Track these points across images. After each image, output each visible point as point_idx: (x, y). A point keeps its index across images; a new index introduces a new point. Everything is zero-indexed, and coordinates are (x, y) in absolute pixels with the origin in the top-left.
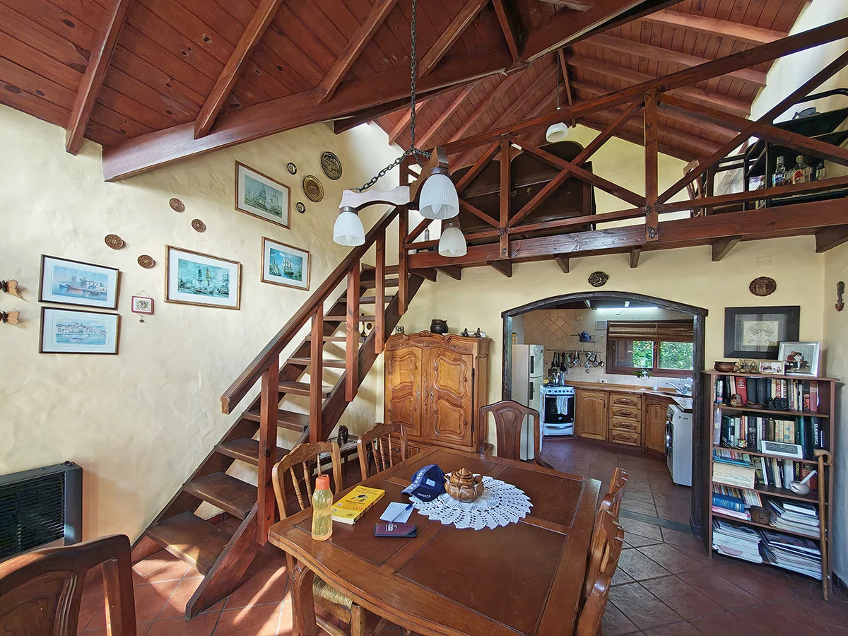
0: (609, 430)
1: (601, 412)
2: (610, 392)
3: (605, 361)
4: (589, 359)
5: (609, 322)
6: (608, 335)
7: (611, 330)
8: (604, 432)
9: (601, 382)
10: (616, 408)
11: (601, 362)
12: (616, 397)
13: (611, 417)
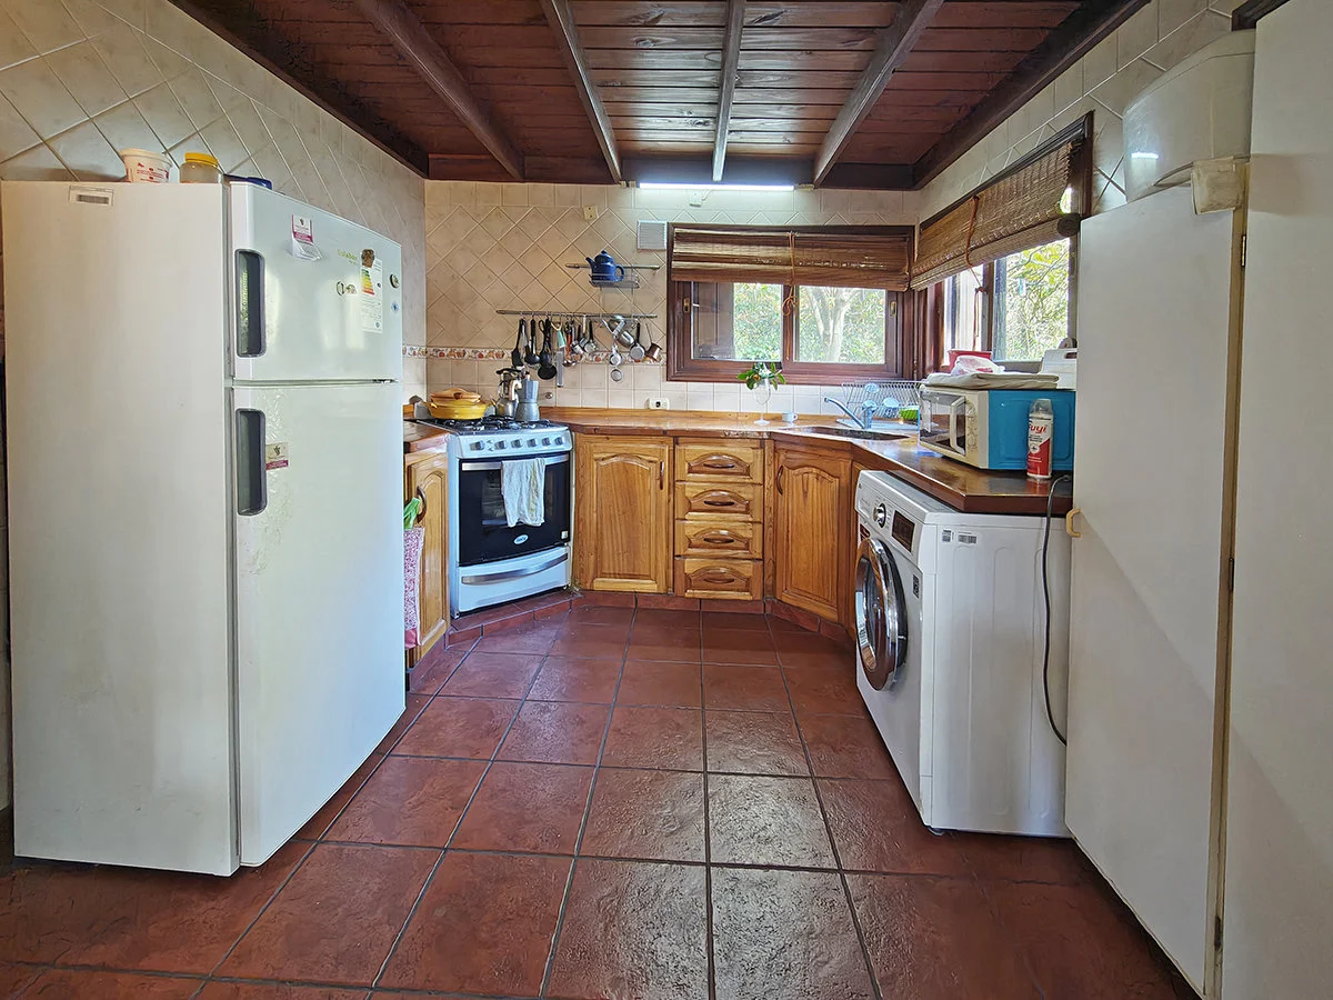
0: (676, 559)
1: (652, 500)
2: (676, 437)
3: (662, 343)
4: (619, 341)
5: (672, 226)
6: (669, 264)
7: (678, 249)
8: (662, 568)
9: (653, 406)
10: (694, 485)
11: (654, 346)
12: (695, 450)
13: (679, 514)
